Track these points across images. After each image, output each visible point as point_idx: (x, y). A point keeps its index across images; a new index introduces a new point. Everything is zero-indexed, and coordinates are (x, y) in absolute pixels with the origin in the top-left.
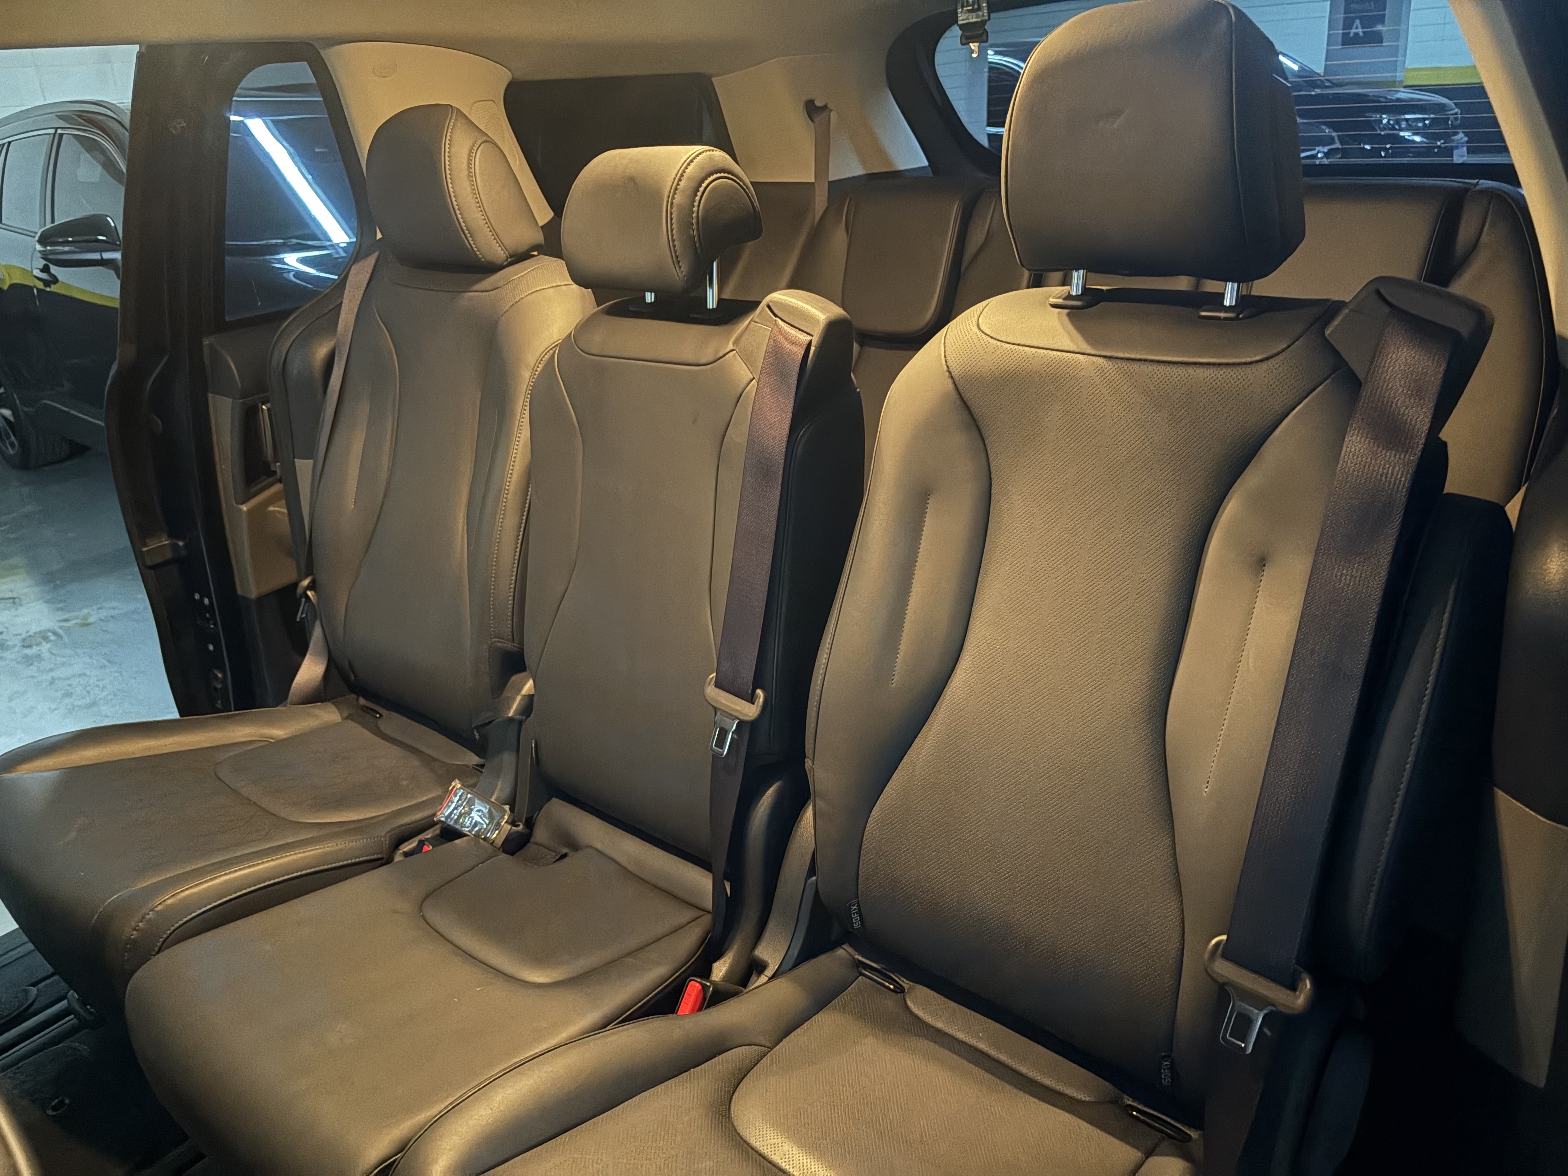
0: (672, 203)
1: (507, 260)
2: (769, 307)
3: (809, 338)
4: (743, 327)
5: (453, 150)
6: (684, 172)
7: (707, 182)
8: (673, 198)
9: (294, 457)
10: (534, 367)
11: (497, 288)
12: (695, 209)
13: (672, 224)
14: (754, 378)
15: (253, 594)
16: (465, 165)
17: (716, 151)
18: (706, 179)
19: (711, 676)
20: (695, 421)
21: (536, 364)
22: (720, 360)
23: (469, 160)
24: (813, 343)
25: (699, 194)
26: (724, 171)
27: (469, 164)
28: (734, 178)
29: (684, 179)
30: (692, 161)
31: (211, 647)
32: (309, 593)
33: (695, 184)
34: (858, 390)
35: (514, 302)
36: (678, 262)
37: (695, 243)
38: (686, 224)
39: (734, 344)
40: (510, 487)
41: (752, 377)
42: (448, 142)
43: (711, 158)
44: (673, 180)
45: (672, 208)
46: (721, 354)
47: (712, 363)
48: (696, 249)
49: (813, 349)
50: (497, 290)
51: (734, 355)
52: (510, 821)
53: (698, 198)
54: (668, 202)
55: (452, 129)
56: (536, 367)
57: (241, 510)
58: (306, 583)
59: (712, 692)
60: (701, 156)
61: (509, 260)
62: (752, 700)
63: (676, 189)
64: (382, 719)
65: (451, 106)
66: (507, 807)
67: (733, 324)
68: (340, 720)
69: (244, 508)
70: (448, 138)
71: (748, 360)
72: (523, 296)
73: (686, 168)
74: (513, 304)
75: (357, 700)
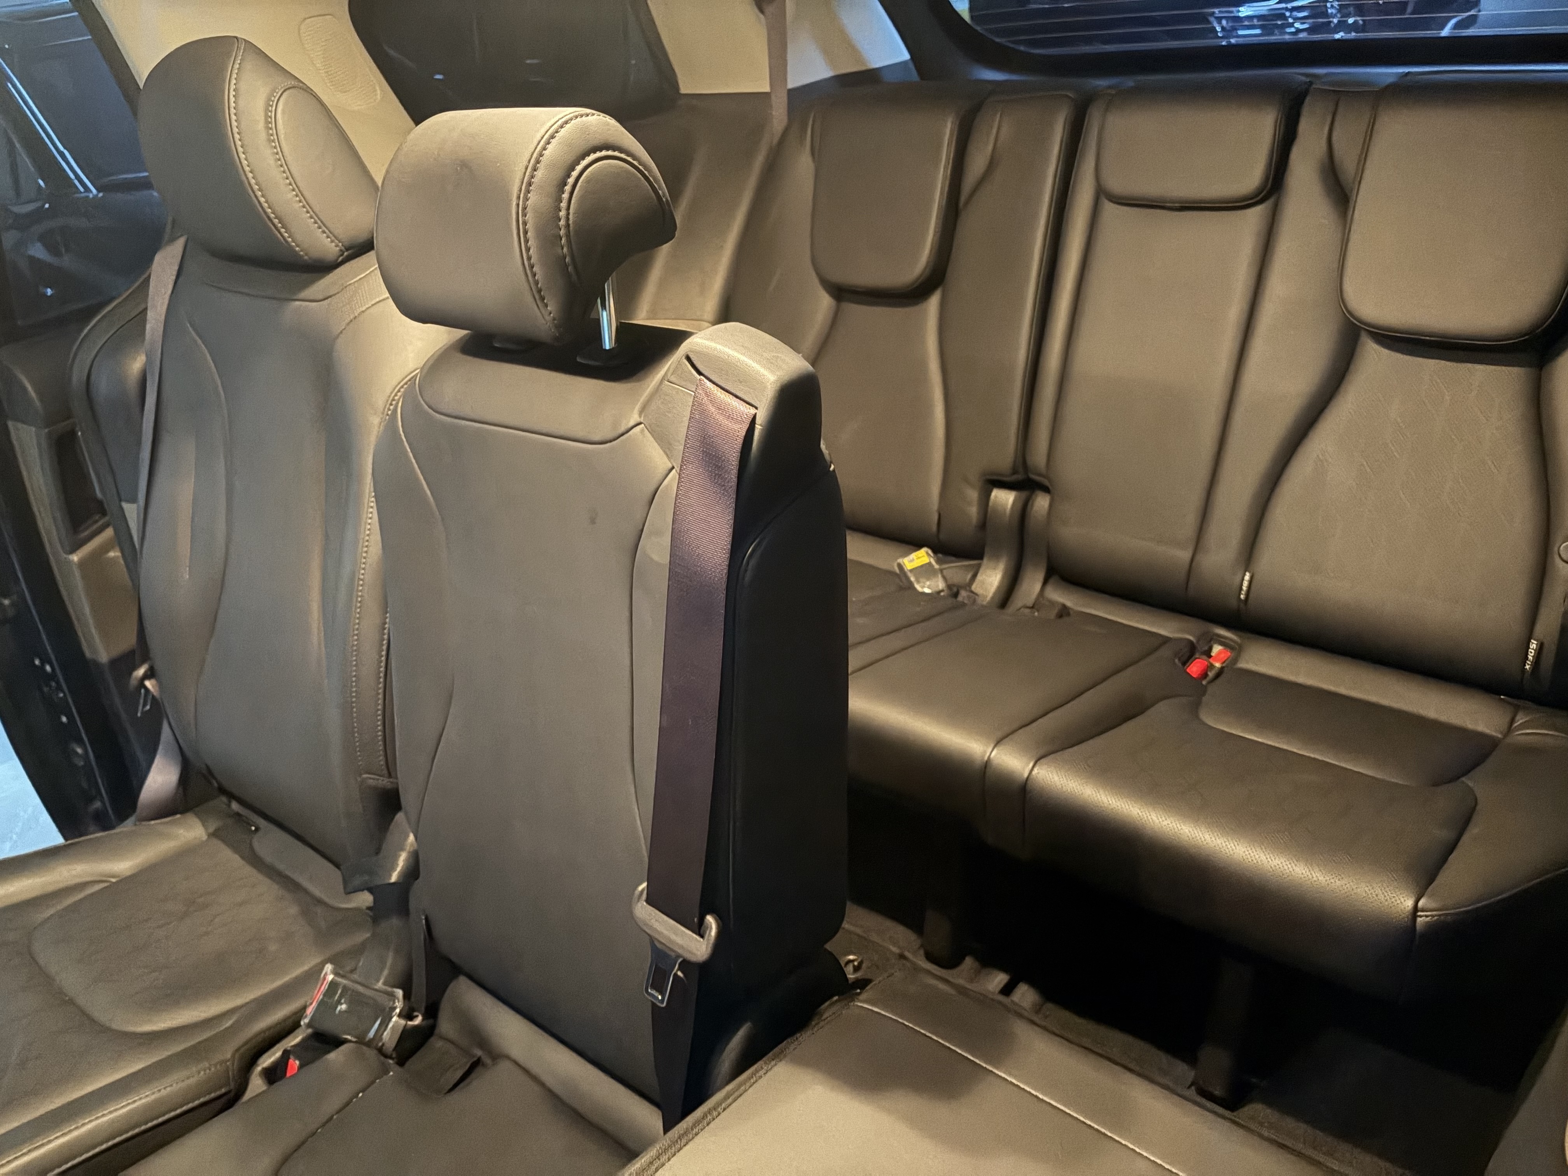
0: (525, 208)
1: (342, 255)
2: (688, 358)
3: (753, 411)
4: (654, 383)
5: (241, 103)
6: (541, 155)
7: (579, 168)
8: (526, 199)
9: (120, 500)
10: (384, 410)
11: (330, 297)
12: (562, 213)
13: (527, 241)
14: (673, 468)
15: (104, 657)
16: (261, 125)
17: (593, 115)
18: (578, 164)
19: (640, 888)
20: (593, 521)
21: (386, 405)
22: (622, 438)
23: (267, 117)
24: (759, 420)
25: (568, 188)
26: (607, 147)
27: (267, 122)
28: (623, 156)
29: (541, 166)
30: (552, 137)
31: (64, 719)
32: (148, 683)
33: (560, 173)
34: (832, 467)
35: (352, 317)
36: (542, 299)
37: (566, 266)
38: (549, 239)
39: (641, 413)
40: (366, 576)
41: (670, 466)
42: (232, 93)
43: (585, 129)
44: (524, 170)
45: (525, 215)
46: (623, 429)
47: (611, 441)
48: (569, 275)
49: (758, 429)
50: (330, 299)
51: (642, 431)
52: (404, 1013)
53: (565, 196)
54: (518, 205)
55: (237, 74)
56: (386, 410)
57: (70, 562)
58: (141, 672)
59: (644, 912)
60: (568, 126)
61: (346, 254)
62: (699, 929)
63: (530, 184)
64: (260, 834)
65: (236, 38)
66: (400, 993)
67: (639, 380)
68: (205, 838)
69: (75, 558)
70: (233, 87)
71: (664, 442)
72: (364, 309)
73: (545, 149)
74: (351, 321)
75: (229, 806)
